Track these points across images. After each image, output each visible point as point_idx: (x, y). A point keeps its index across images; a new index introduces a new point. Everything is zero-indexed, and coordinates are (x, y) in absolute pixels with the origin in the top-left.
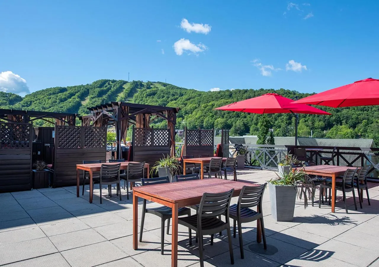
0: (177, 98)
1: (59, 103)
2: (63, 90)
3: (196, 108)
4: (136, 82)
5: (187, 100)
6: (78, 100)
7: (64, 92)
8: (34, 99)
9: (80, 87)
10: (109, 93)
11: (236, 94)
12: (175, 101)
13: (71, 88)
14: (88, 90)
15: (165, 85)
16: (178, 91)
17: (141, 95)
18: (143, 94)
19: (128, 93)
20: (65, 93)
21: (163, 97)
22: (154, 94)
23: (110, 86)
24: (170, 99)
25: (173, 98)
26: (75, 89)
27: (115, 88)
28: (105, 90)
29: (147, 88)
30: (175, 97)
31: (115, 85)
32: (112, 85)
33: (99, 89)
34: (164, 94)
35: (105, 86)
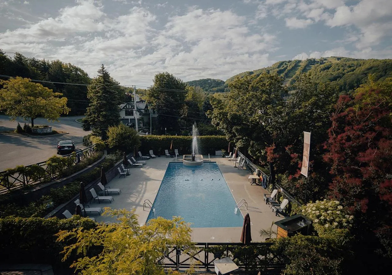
0: (355, 69)
4: (310, 60)
10: (286, 71)
12: (351, 72)
13: (256, 71)
14: (269, 71)
15: (339, 58)
16: (355, 63)
17: (315, 70)
18: (318, 69)
19: (302, 70)
21: (339, 70)
22: (328, 68)
23: (286, 66)
24: (345, 71)
25: (349, 69)
26: (259, 72)
27: (291, 67)
28: (283, 70)
29: (321, 64)
30: (352, 68)
31: (291, 64)
32: (288, 65)
33: (278, 69)
34: (339, 66)
35: (282, 66)
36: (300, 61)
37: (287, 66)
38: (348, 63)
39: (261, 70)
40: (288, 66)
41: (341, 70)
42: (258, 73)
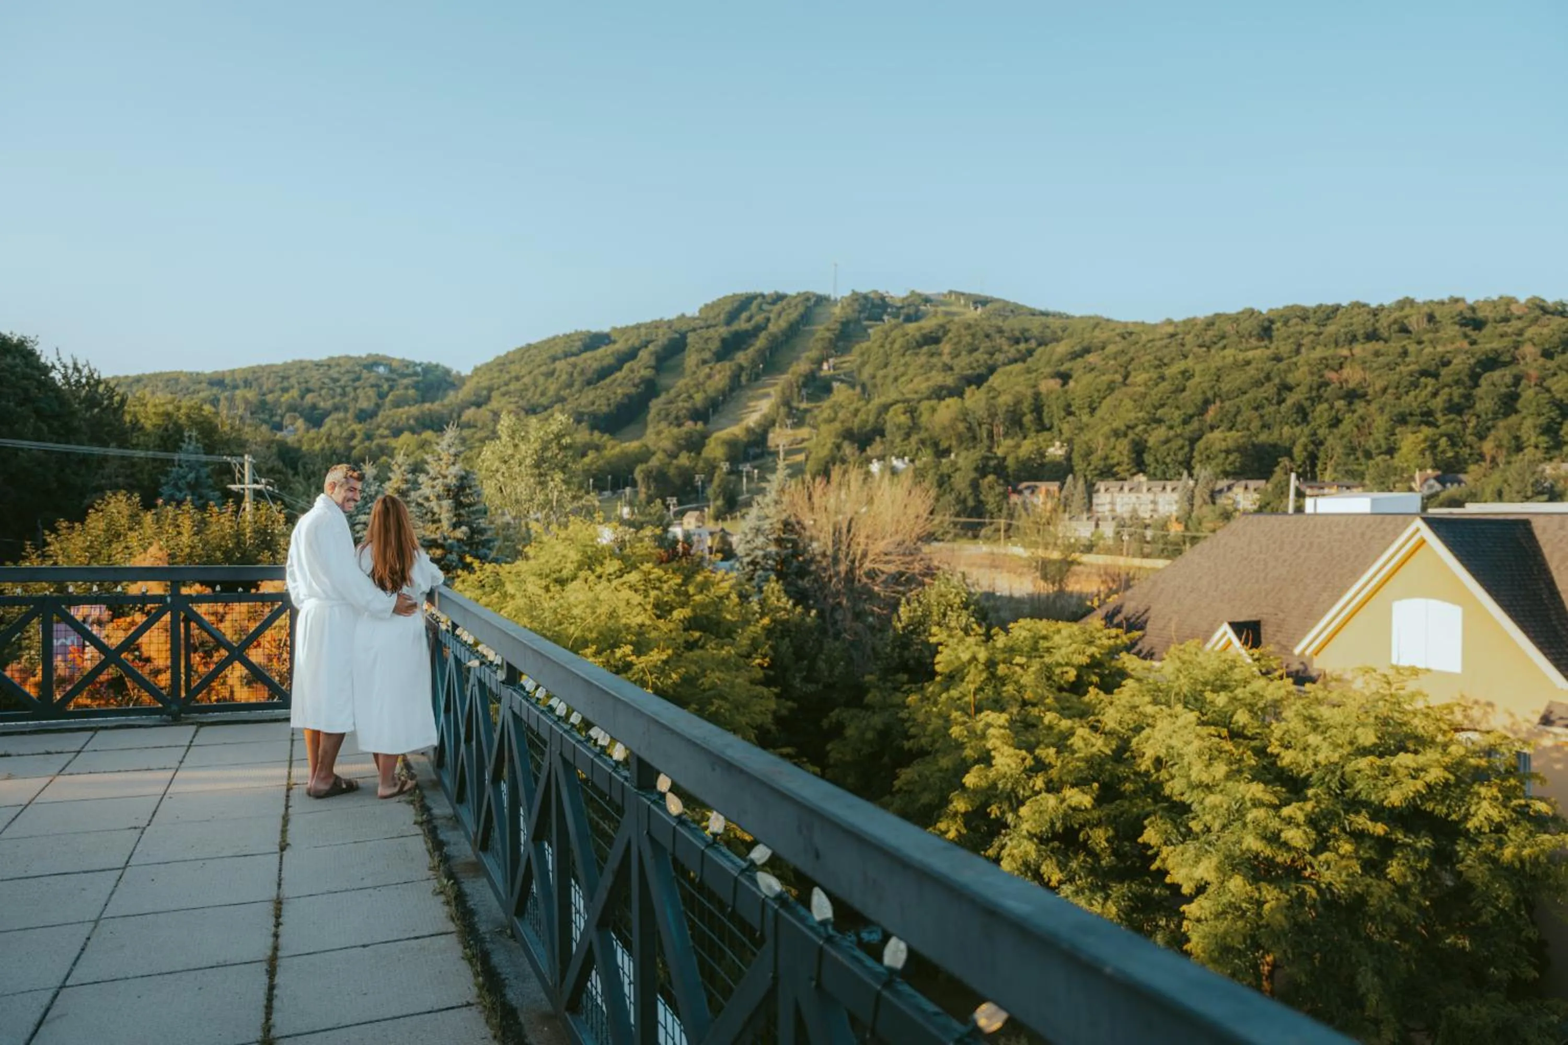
0: (1030, 353)
1: (580, 391)
2: (595, 341)
3: (1111, 388)
4: (865, 297)
5: (1075, 356)
6: (647, 373)
7: (598, 347)
8: (499, 378)
9: (656, 325)
10: (761, 342)
11: (1286, 323)
12: (1019, 366)
13: (624, 331)
14: (684, 336)
15: (981, 302)
16: (1035, 327)
17: (882, 346)
18: (893, 342)
19: (830, 340)
20: (601, 351)
21: (973, 350)
22: (932, 339)
23: (763, 315)
24: (999, 357)
25: (1012, 352)
26: (639, 336)
27: (783, 324)
28: (747, 331)
29: (909, 319)
30: (1022, 346)
31: (784, 309)
32: (770, 311)
33: (723, 331)
34: (973, 336)
35: (744, 315)
36: (821, 300)
37: (768, 320)
38: (1013, 324)
39: (647, 326)
40: (772, 316)
41: (981, 350)
42: (634, 341)
